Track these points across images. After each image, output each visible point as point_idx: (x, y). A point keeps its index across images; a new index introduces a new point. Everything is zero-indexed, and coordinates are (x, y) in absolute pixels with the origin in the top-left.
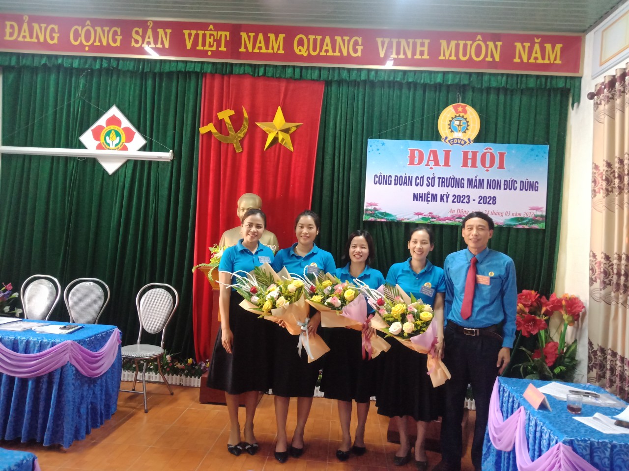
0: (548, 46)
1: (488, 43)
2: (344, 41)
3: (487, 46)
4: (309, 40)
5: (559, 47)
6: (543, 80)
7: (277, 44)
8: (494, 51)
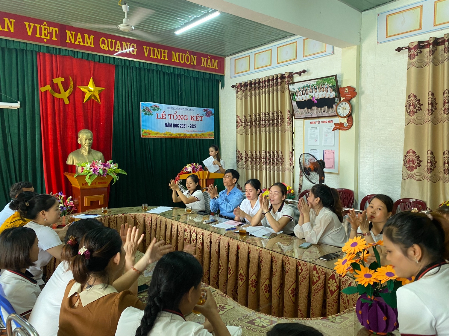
0: (213, 60)
1: (191, 56)
2: (127, 45)
3: (191, 57)
4: (108, 41)
5: (217, 61)
6: (211, 75)
7: (90, 41)
8: (193, 60)
